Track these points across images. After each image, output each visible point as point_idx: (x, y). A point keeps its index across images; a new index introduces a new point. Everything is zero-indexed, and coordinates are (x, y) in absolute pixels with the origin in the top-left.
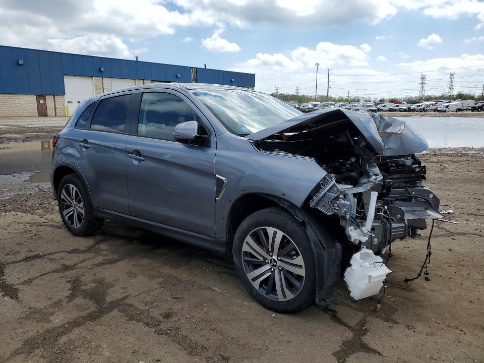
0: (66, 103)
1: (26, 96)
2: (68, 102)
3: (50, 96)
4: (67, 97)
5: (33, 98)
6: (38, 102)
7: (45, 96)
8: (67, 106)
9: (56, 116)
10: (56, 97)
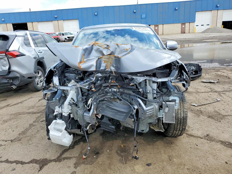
0: (195, 26)
1: (177, 24)
2: (197, 26)
3: (187, 23)
4: (196, 23)
5: (180, 25)
6: (182, 26)
7: (185, 23)
8: (195, 28)
9: (189, 33)
10: (190, 23)
